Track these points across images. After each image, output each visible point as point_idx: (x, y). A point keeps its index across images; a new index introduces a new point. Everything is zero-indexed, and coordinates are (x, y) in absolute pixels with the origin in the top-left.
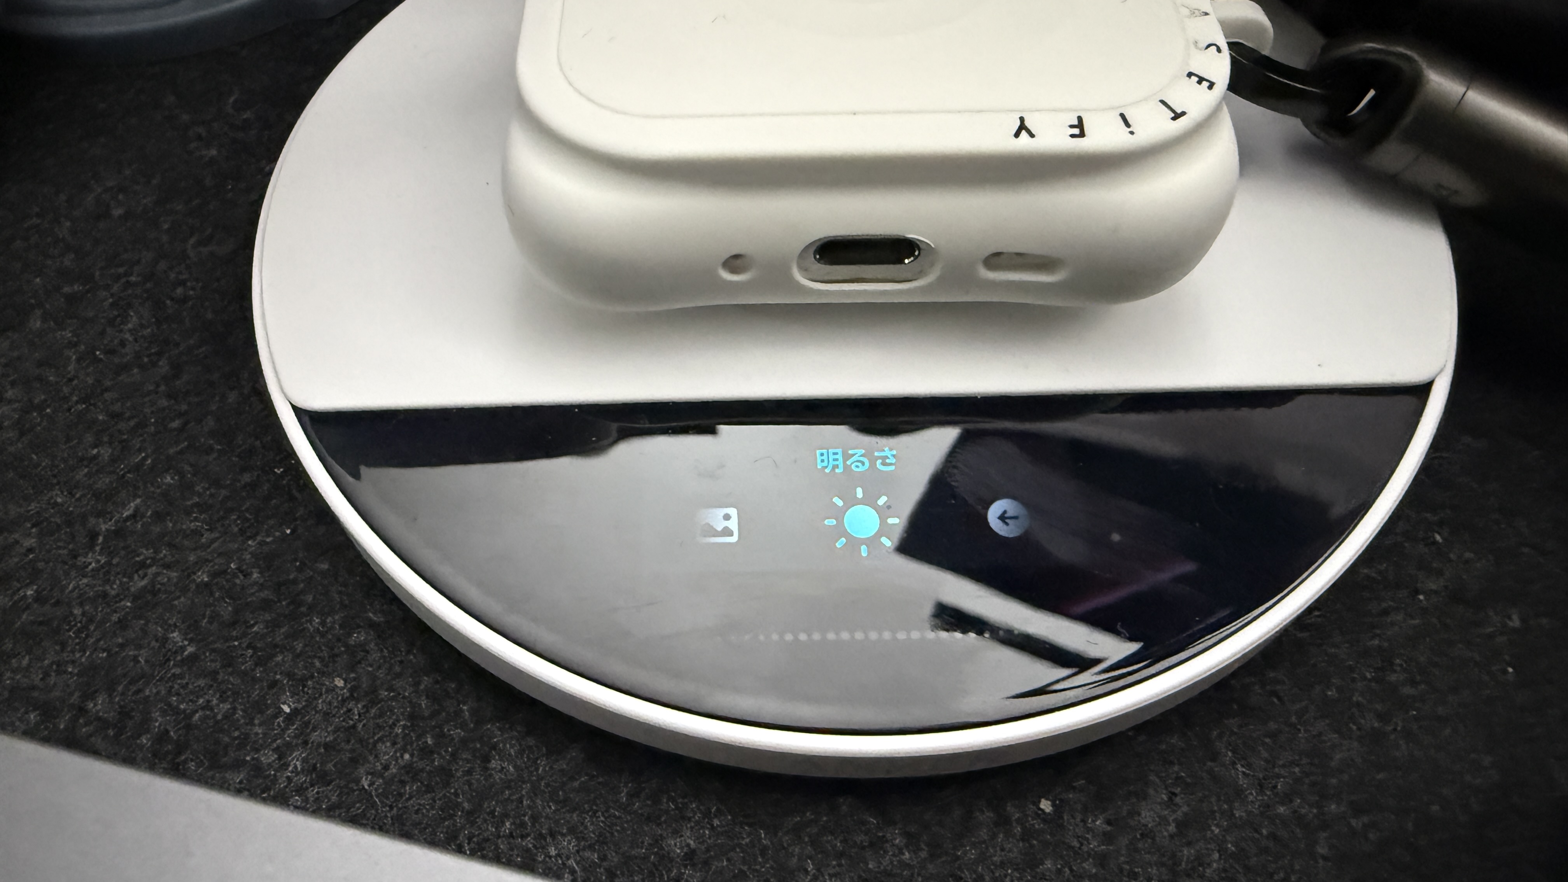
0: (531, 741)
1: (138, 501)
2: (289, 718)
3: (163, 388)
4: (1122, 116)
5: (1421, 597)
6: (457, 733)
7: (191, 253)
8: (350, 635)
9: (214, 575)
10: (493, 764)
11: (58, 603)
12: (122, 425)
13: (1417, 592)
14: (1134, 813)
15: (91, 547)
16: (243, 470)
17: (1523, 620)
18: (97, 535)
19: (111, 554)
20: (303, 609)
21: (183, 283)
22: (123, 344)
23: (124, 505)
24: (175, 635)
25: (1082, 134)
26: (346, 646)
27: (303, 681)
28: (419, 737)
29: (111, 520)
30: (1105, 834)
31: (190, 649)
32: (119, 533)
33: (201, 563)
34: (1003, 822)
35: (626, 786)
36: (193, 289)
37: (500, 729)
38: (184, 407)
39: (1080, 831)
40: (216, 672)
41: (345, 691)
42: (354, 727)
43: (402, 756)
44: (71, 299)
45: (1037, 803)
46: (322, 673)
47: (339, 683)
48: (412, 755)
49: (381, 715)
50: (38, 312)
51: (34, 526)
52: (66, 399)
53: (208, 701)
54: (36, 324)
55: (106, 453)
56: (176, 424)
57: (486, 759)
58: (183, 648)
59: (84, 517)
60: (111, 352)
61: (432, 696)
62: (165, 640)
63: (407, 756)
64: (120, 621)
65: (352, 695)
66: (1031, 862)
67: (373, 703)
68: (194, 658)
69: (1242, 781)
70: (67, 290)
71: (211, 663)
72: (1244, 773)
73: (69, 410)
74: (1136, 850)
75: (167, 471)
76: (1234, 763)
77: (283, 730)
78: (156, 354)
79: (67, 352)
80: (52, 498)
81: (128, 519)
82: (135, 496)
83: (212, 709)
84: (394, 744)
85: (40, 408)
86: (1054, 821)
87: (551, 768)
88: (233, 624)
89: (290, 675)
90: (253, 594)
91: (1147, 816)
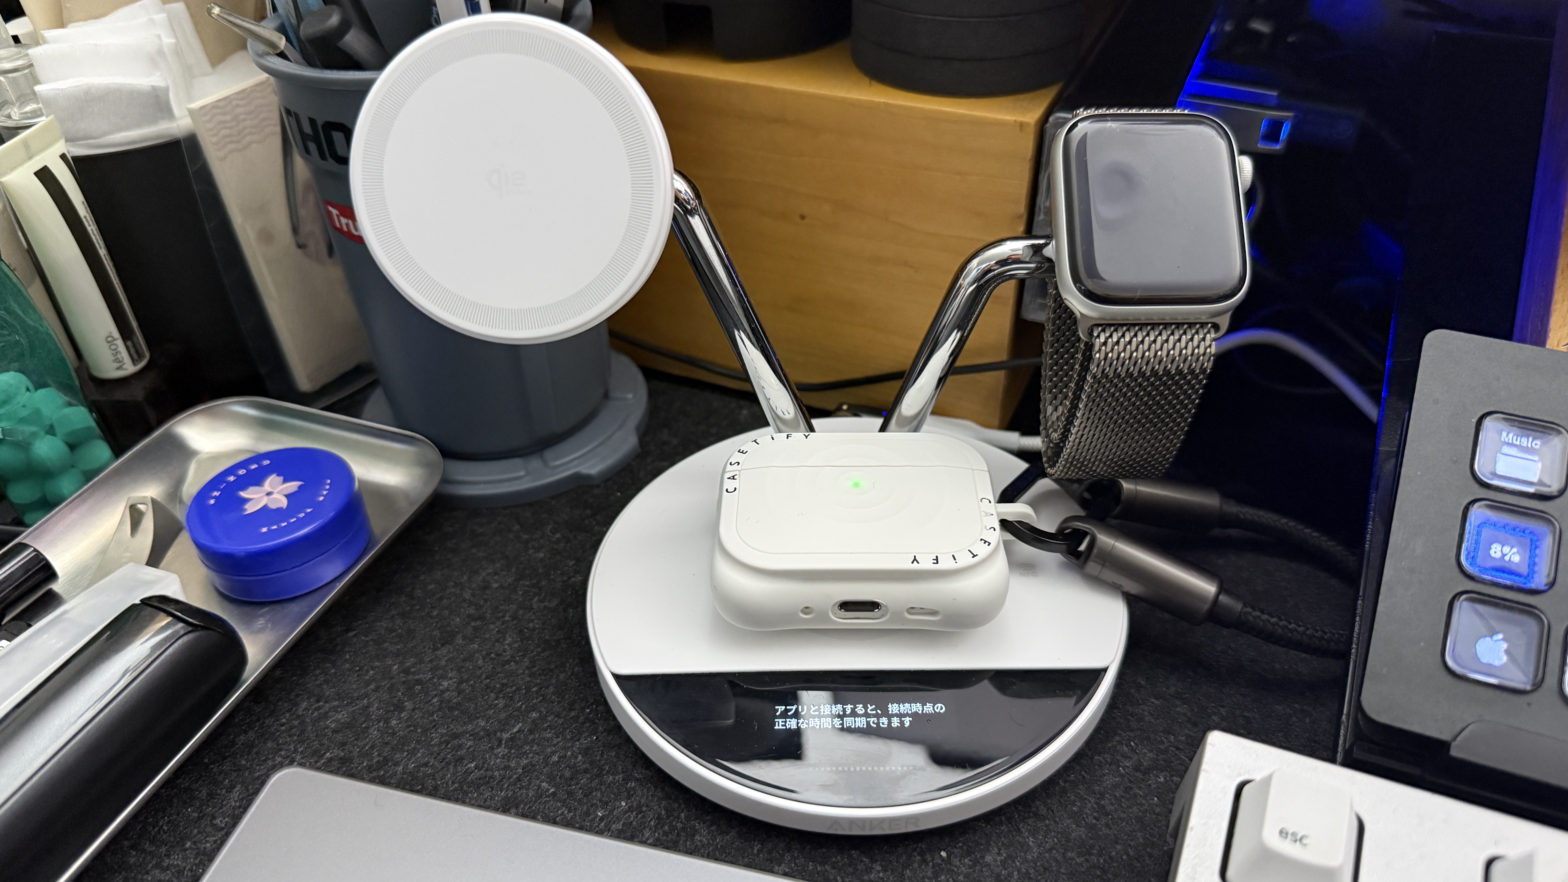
0: (713, 828)
1: (520, 724)
2: (602, 819)
3: (527, 672)
4: (953, 556)
5: (1120, 769)
6: (679, 825)
7: (535, 606)
8: (627, 783)
9: (560, 757)
10: (698, 837)
11: (487, 770)
12: (508, 690)
13: (1120, 766)
14: (983, 857)
15: (499, 745)
16: (570, 710)
17: (1165, 778)
18: (502, 740)
19: (510, 749)
20: (605, 772)
21: (532, 621)
22: (505, 651)
23: (514, 726)
24: (544, 784)
25: (937, 563)
26: (626, 788)
27: (607, 803)
28: (662, 827)
29: (508, 732)
30: (969, 865)
31: (552, 790)
32: (512, 739)
33: (554, 753)
34: (924, 861)
35: (757, 846)
36: (537, 624)
37: (699, 823)
38: (539, 681)
39: (958, 863)
40: (565, 800)
41: (626, 807)
42: (631, 822)
43: (654, 834)
44: (476, 629)
45: (940, 854)
46: (615, 800)
47: (623, 804)
48: (659, 834)
49: (643, 817)
50: (460, 636)
51: (470, 736)
52: (479, 677)
53: (563, 812)
54: (459, 640)
55: (501, 703)
56: (534, 689)
57: (694, 835)
58: (548, 790)
59: (495, 733)
60: (498, 655)
61: (666, 810)
62: (539, 787)
63: (656, 835)
64: (517, 778)
65: (630, 809)
66: (936, 875)
67: (641, 812)
68: (554, 794)
69: (1031, 843)
70: (473, 624)
71: (562, 795)
72: (1032, 841)
73: (481, 682)
74: (982, 872)
75: (533, 711)
76: (1028, 838)
77: (599, 824)
78: (521, 656)
79: (477, 655)
80: (478, 723)
81: (517, 732)
82: (519, 723)
83: (565, 816)
84: (650, 829)
85: (468, 681)
86: (948, 860)
87: (723, 839)
88: (572, 779)
89: (600, 801)
90: (579, 766)
91: (988, 858)
